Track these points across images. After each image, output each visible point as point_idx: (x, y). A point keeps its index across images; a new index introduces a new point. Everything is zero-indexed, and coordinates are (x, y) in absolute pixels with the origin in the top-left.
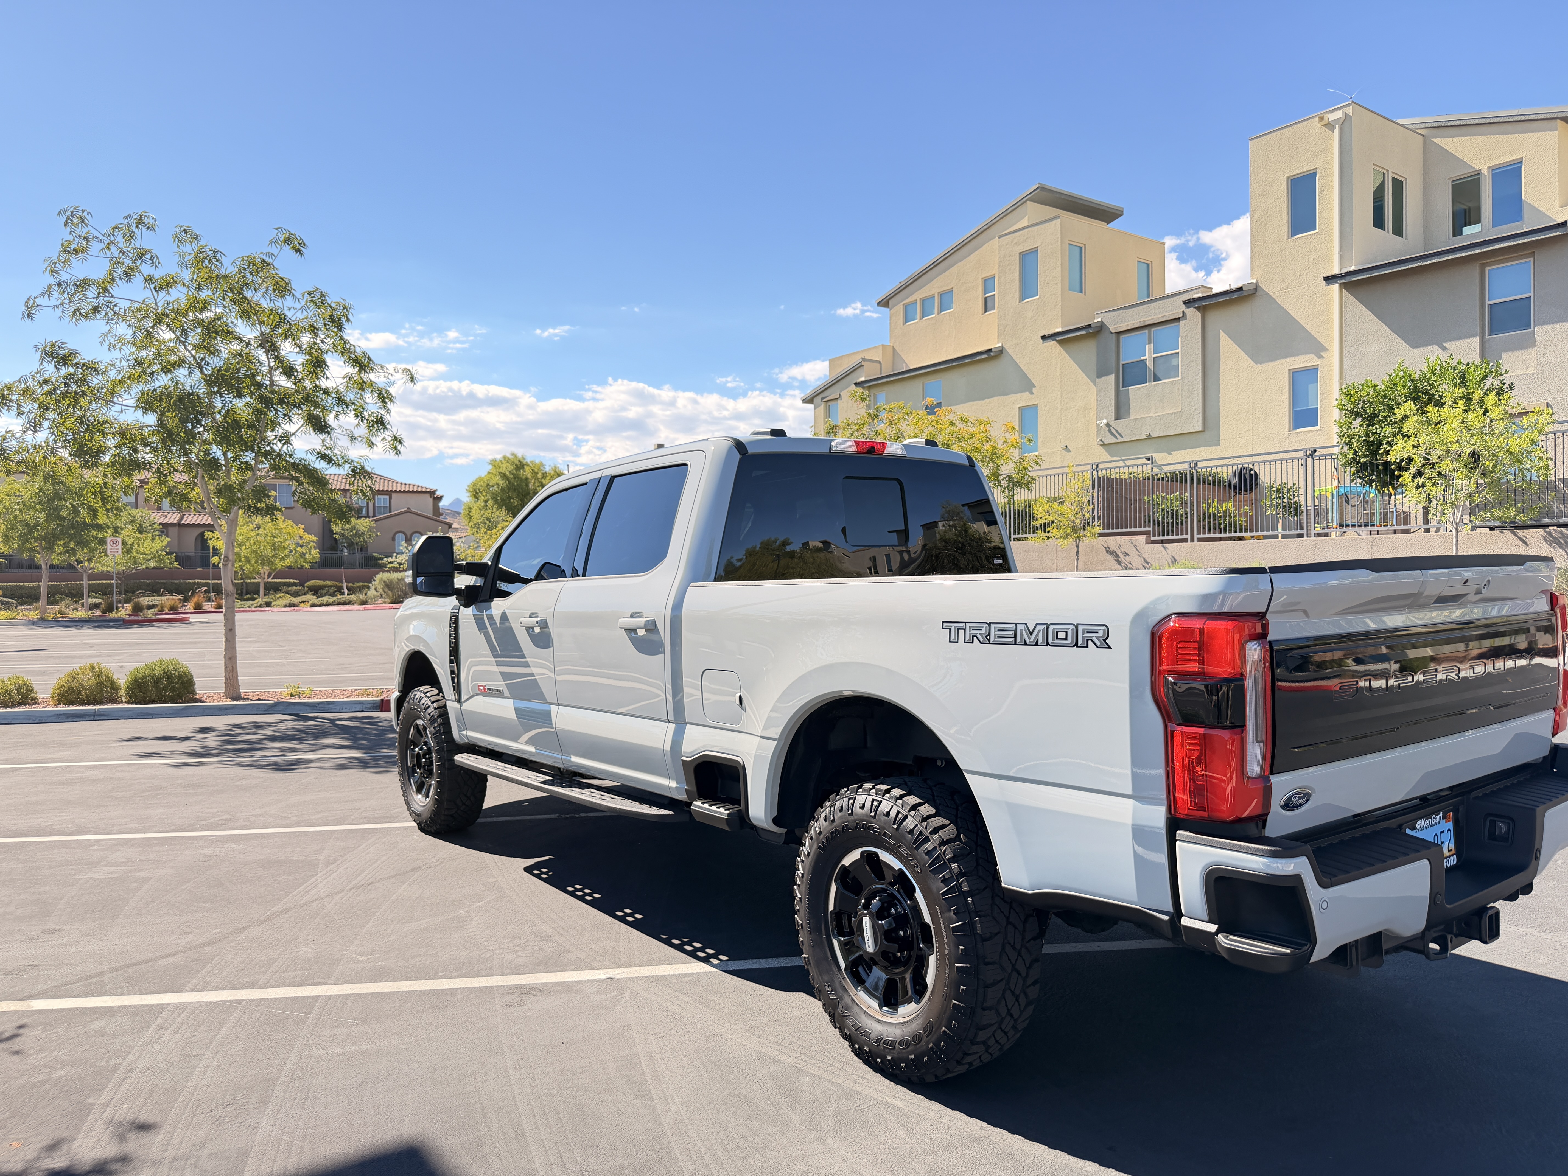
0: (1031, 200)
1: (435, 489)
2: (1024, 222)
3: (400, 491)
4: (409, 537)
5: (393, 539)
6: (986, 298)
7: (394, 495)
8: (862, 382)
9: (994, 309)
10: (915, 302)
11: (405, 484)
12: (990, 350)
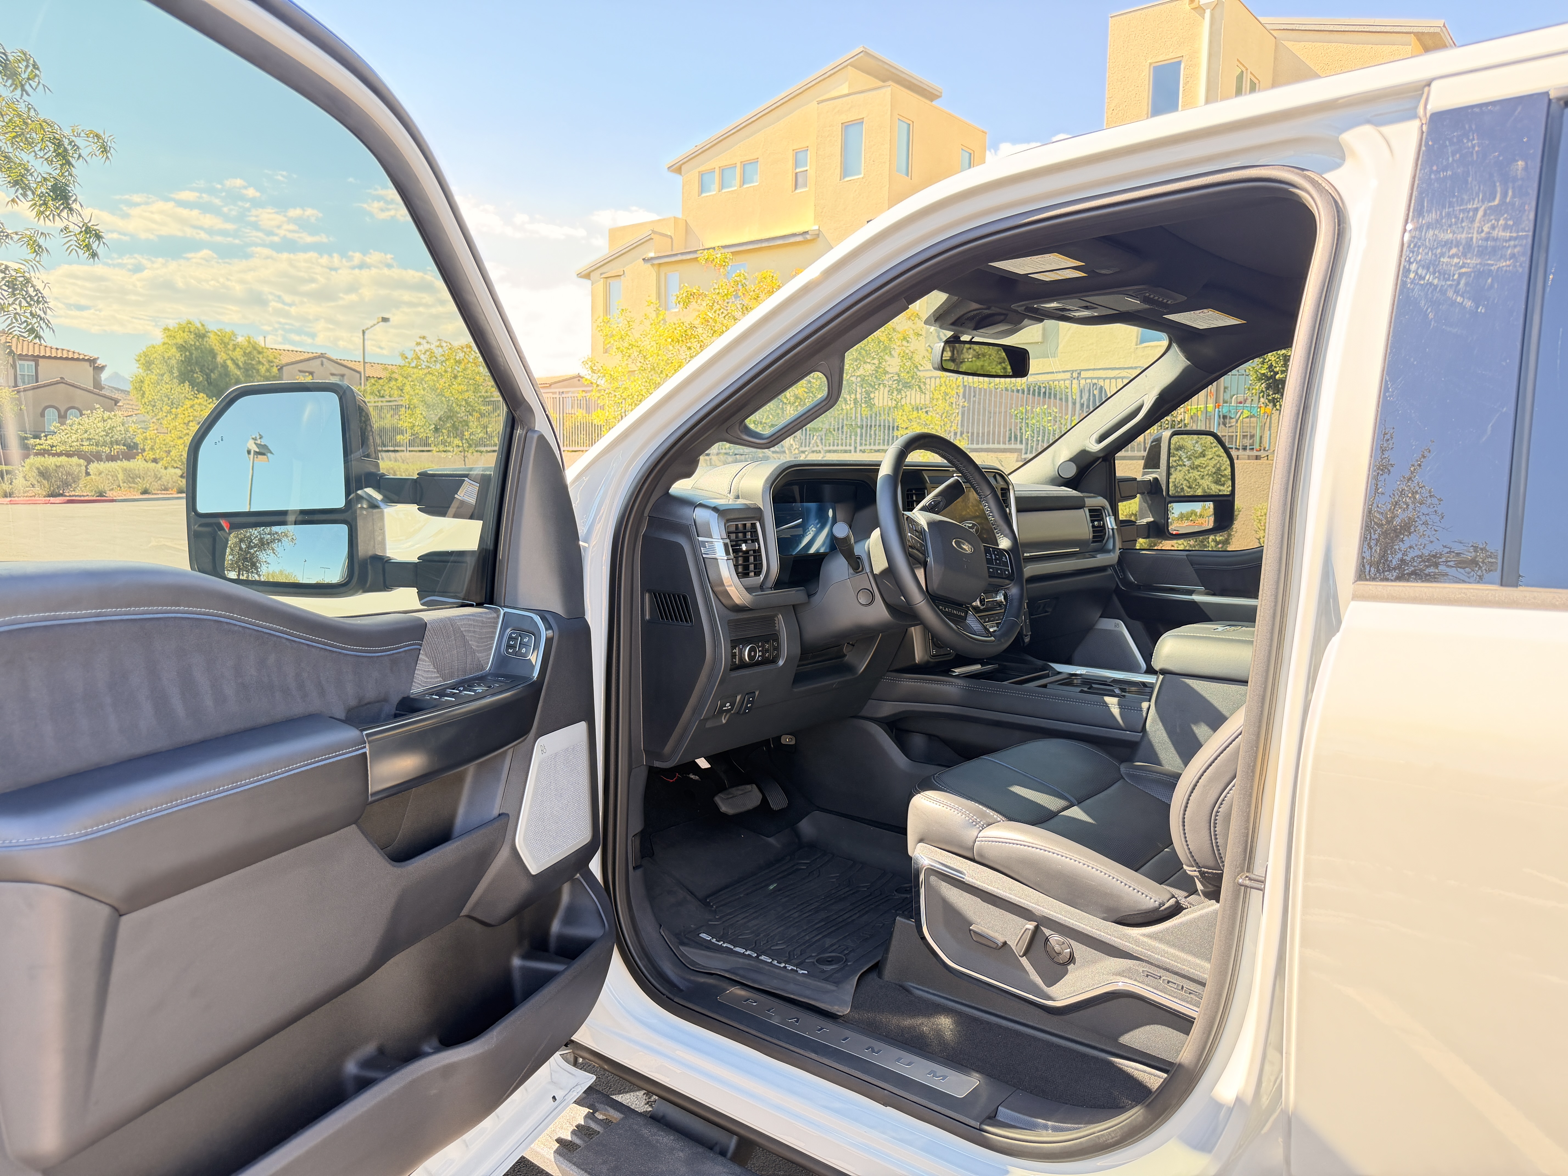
0: (851, 65)
1: (96, 356)
2: (844, 89)
3: (50, 357)
4: (62, 414)
5: (42, 415)
6: (796, 173)
7: (41, 362)
8: (652, 259)
9: (806, 186)
10: (713, 171)
11: (57, 349)
12: (806, 233)
